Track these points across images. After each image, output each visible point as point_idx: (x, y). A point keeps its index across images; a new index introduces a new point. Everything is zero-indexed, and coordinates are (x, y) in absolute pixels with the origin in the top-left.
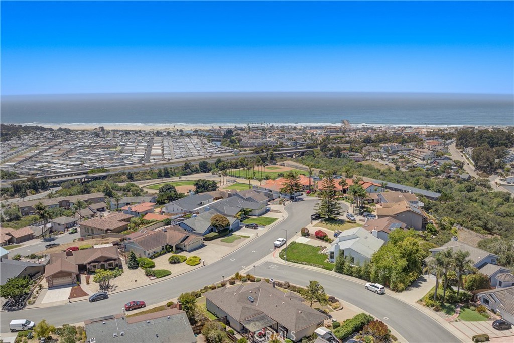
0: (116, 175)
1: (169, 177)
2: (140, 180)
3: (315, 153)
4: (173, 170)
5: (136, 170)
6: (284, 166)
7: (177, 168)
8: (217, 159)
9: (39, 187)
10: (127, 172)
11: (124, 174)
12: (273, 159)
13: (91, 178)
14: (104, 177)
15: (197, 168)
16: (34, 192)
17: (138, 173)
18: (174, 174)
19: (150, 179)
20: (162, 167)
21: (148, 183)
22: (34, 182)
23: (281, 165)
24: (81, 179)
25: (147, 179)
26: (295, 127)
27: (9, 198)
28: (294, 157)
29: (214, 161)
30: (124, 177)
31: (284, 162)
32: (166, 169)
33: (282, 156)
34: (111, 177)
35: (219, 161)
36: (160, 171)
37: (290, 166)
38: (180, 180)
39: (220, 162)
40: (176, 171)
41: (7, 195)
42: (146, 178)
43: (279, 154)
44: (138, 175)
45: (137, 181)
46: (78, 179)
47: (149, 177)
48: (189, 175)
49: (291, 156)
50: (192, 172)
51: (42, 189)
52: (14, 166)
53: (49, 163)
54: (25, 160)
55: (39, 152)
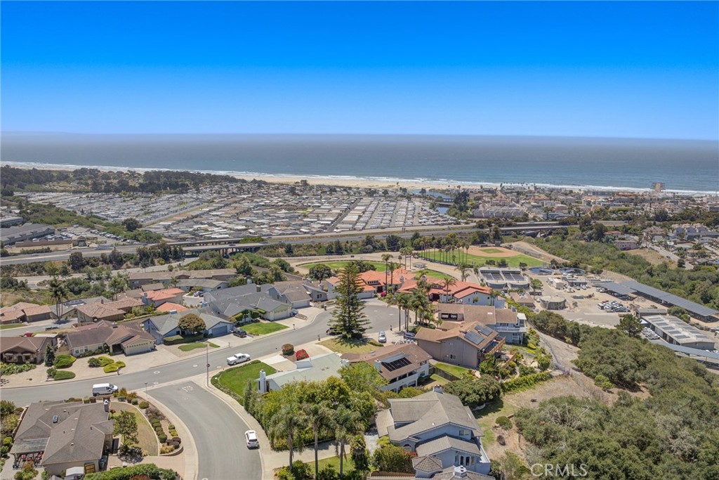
0: (272, 247)
1: (342, 254)
2: (301, 256)
3: (569, 232)
4: (349, 245)
5: (299, 243)
6: (510, 249)
7: (356, 243)
8: (413, 233)
9: (170, 256)
10: (287, 243)
11: (282, 246)
12: (497, 238)
13: (239, 248)
14: (257, 249)
15: (382, 245)
16: (163, 262)
17: (301, 246)
18: (350, 251)
19: (315, 255)
20: (334, 240)
21: (310, 260)
22: (165, 250)
23: (506, 247)
24: (227, 249)
25: (311, 255)
26: (571, 192)
27: (132, 266)
28: (538, 236)
29: (410, 236)
30: (282, 250)
31: (514, 244)
32: (338, 243)
33: (517, 235)
34: (264, 249)
35: (416, 236)
36: (330, 246)
37: (519, 250)
38: (352, 259)
39: (417, 238)
40: (354, 246)
41: (131, 264)
42: (310, 253)
43: (515, 231)
44: (301, 249)
45: (297, 256)
46: (223, 249)
47: (314, 252)
48: (370, 252)
49: (534, 235)
50: (375, 249)
51: (174, 259)
52: (169, 226)
53: (211, 225)
54: (187, 220)
55: (210, 211)
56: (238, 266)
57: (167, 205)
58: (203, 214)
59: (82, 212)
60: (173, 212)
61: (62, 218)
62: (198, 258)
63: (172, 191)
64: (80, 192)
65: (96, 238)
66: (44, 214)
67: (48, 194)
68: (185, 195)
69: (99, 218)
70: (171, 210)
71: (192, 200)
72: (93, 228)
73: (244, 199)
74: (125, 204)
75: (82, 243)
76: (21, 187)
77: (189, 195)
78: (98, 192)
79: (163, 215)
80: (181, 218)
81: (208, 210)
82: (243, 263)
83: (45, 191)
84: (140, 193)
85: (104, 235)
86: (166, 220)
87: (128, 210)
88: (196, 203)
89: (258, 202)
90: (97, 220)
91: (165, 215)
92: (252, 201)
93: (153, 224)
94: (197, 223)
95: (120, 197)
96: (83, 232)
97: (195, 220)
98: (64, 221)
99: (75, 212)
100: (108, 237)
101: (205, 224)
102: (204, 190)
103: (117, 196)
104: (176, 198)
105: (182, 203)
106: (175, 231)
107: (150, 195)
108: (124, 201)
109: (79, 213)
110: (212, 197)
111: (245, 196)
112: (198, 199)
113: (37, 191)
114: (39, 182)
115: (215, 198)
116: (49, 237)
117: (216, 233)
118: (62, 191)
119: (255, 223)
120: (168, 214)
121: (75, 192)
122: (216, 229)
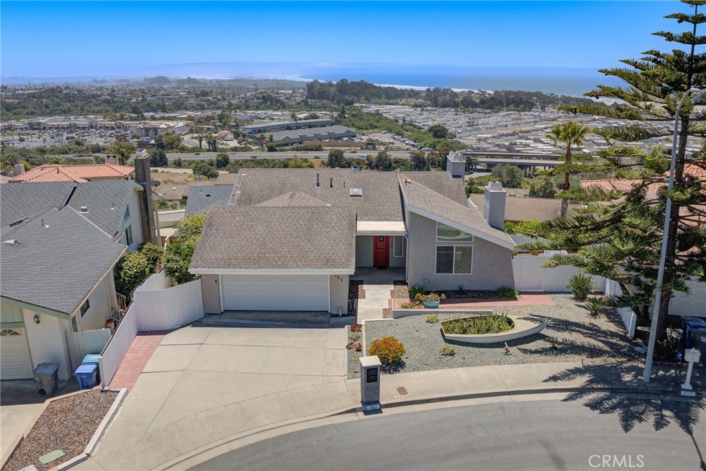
52: (485, 139)
53: (536, 141)
54: (512, 135)
55: (545, 128)
56: (537, 187)
57: (499, 120)
58: (537, 130)
59: (404, 121)
60: (502, 126)
61: (376, 124)
62: (490, 174)
63: (515, 109)
64: (420, 106)
65: (392, 143)
66: (360, 119)
67: (389, 106)
68: (527, 113)
69: (415, 126)
70: (499, 124)
71: (532, 117)
72: (398, 134)
73: (595, 120)
74: (455, 117)
75: (372, 146)
76: (368, 100)
77: (531, 113)
78: (436, 106)
79: (487, 128)
80: (505, 132)
81: (543, 126)
82: (544, 183)
83: (387, 104)
84: (478, 109)
85: (404, 141)
86: (488, 133)
87: (452, 122)
88: (533, 120)
89: (610, 124)
90: (411, 127)
91: (491, 128)
92: (604, 122)
93: (469, 136)
94: (520, 138)
95: (456, 111)
96: (385, 137)
97: (520, 134)
98: (376, 127)
99: (397, 121)
100: (407, 144)
101: (531, 139)
102: (552, 110)
103: (453, 110)
104: (514, 114)
105: (518, 119)
106: (490, 143)
107: (489, 111)
108: (456, 114)
109: (401, 122)
110: (557, 115)
111: (597, 117)
112: (539, 116)
113: (381, 104)
114: (388, 97)
115: (560, 117)
116: (345, 139)
117: (538, 149)
118: (404, 105)
119: (594, 143)
120: (494, 128)
121: (415, 106)
122: (540, 146)
